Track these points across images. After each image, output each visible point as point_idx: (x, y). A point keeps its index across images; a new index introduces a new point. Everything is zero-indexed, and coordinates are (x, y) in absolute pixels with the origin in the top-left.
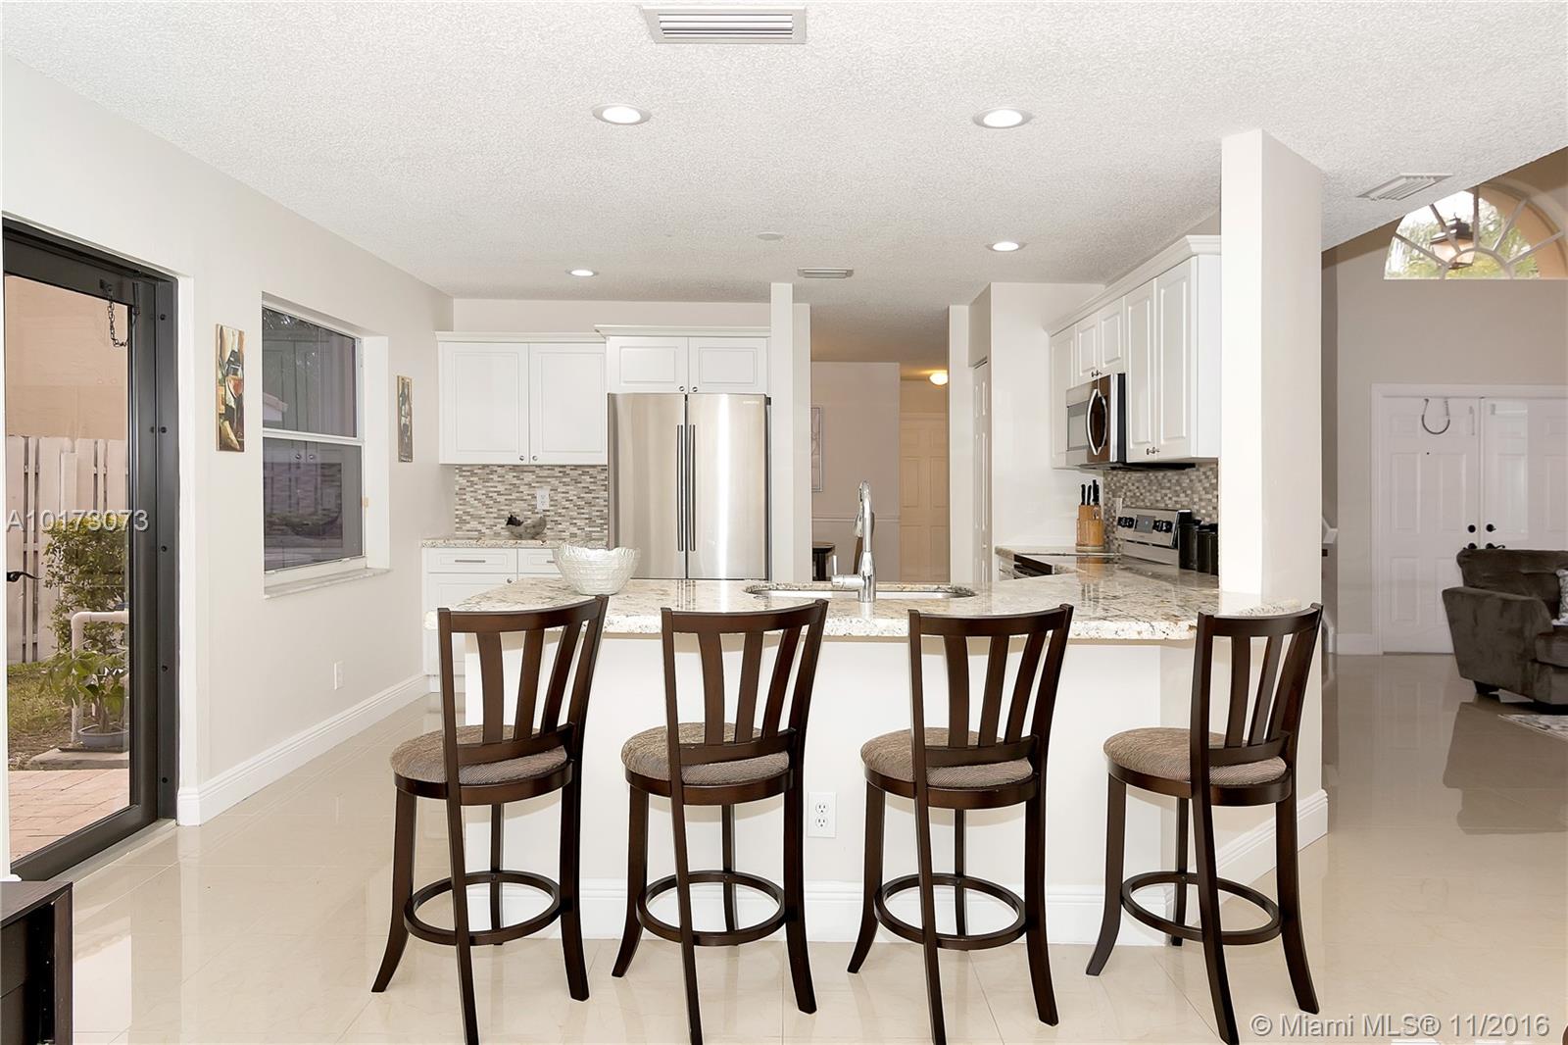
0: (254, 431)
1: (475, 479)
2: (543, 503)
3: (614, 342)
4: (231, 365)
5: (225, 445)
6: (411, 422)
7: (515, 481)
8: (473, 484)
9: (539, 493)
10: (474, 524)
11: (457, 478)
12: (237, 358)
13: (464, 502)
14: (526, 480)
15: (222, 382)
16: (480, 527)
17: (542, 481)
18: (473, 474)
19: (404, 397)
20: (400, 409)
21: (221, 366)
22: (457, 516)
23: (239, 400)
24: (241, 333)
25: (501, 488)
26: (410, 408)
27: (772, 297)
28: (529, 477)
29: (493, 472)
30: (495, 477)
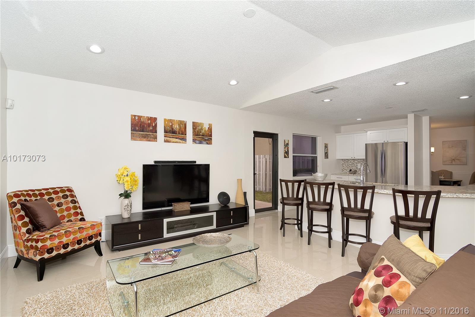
0: (291, 154)
1: (345, 162)
2: (359, 167)
3: (369, 132)
4: (287, 145)
5: (285, 157)
6: (328, 151)
7: (353, 162)
8: (345, 163)
9: (358, 165)
10: (345, 171)
11: (342, 162)
12: (288, 144)
13: (343, 166)
14: (355, 162)
15: (285, 148)
16: (346, 171)
17: (359, 162)
18: (345, 161)
19: (326, 146)
20: (325, 149)
21: (285, 145)
22: (342, 169)
23: (288, 150)
24: (288, 140)
25: (350, 164)
26: (328, 149)
27: (408, 117)
28: (356, 161)
29: (349, 160)
30: (349, 161)
